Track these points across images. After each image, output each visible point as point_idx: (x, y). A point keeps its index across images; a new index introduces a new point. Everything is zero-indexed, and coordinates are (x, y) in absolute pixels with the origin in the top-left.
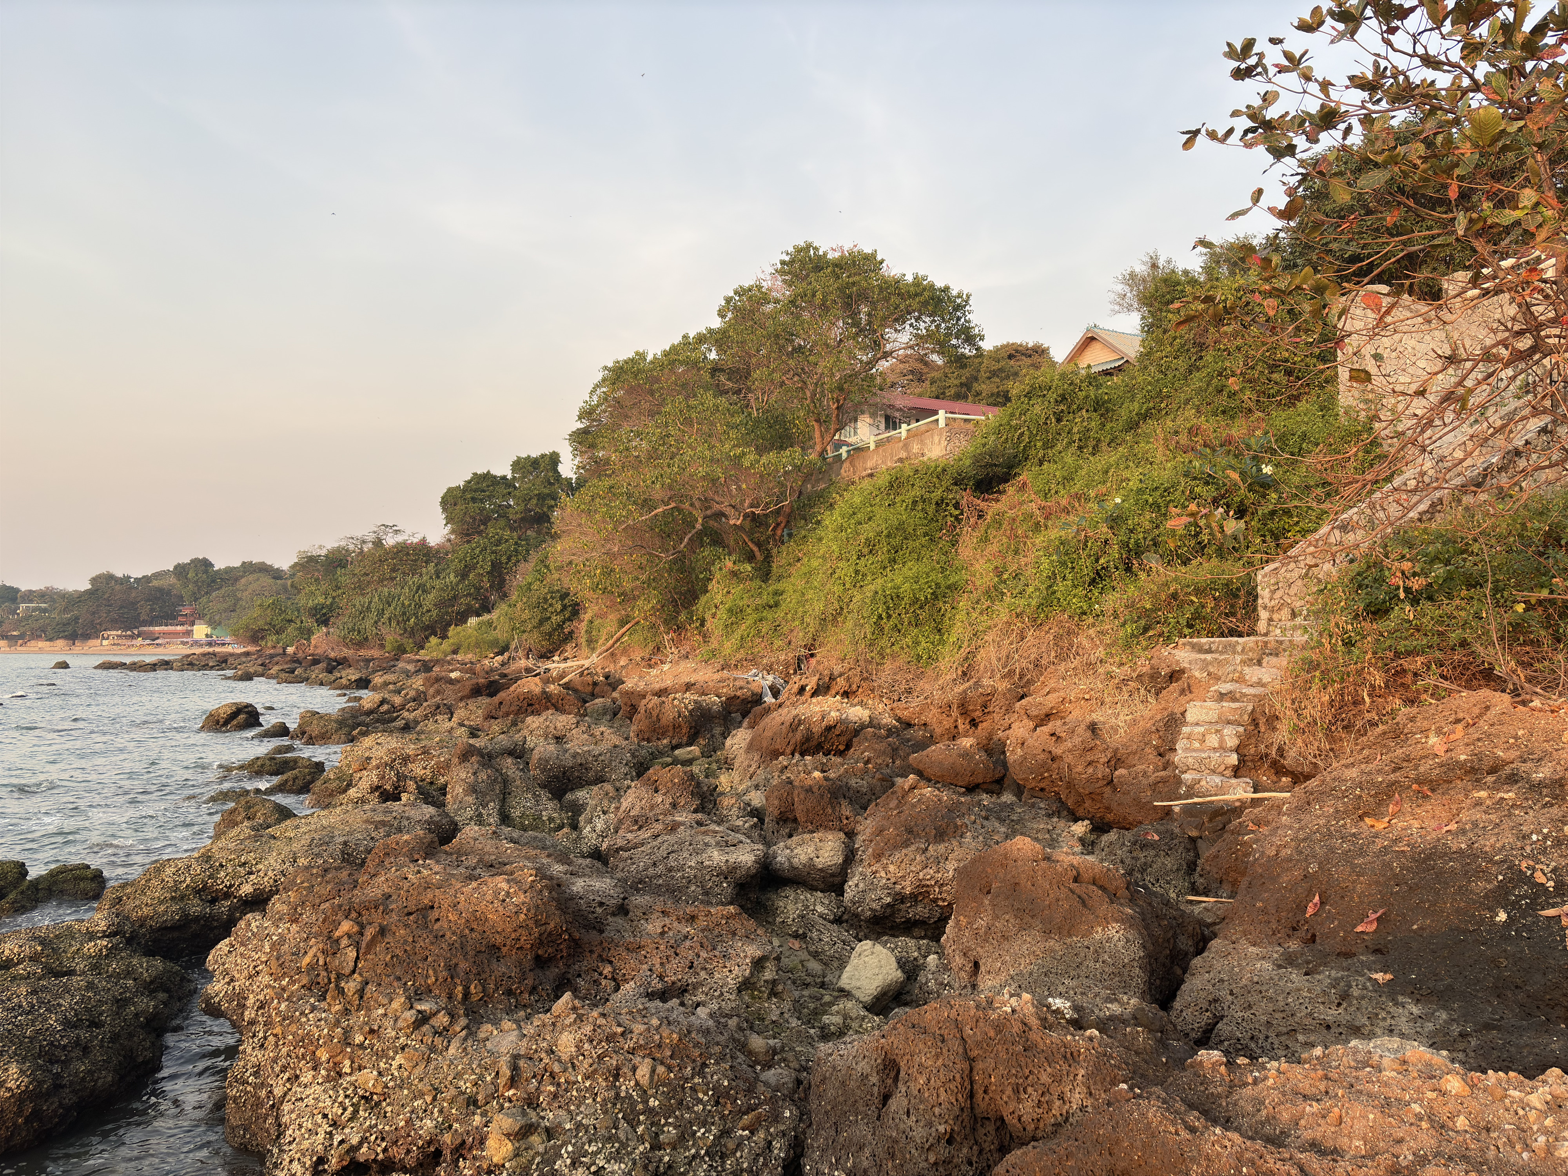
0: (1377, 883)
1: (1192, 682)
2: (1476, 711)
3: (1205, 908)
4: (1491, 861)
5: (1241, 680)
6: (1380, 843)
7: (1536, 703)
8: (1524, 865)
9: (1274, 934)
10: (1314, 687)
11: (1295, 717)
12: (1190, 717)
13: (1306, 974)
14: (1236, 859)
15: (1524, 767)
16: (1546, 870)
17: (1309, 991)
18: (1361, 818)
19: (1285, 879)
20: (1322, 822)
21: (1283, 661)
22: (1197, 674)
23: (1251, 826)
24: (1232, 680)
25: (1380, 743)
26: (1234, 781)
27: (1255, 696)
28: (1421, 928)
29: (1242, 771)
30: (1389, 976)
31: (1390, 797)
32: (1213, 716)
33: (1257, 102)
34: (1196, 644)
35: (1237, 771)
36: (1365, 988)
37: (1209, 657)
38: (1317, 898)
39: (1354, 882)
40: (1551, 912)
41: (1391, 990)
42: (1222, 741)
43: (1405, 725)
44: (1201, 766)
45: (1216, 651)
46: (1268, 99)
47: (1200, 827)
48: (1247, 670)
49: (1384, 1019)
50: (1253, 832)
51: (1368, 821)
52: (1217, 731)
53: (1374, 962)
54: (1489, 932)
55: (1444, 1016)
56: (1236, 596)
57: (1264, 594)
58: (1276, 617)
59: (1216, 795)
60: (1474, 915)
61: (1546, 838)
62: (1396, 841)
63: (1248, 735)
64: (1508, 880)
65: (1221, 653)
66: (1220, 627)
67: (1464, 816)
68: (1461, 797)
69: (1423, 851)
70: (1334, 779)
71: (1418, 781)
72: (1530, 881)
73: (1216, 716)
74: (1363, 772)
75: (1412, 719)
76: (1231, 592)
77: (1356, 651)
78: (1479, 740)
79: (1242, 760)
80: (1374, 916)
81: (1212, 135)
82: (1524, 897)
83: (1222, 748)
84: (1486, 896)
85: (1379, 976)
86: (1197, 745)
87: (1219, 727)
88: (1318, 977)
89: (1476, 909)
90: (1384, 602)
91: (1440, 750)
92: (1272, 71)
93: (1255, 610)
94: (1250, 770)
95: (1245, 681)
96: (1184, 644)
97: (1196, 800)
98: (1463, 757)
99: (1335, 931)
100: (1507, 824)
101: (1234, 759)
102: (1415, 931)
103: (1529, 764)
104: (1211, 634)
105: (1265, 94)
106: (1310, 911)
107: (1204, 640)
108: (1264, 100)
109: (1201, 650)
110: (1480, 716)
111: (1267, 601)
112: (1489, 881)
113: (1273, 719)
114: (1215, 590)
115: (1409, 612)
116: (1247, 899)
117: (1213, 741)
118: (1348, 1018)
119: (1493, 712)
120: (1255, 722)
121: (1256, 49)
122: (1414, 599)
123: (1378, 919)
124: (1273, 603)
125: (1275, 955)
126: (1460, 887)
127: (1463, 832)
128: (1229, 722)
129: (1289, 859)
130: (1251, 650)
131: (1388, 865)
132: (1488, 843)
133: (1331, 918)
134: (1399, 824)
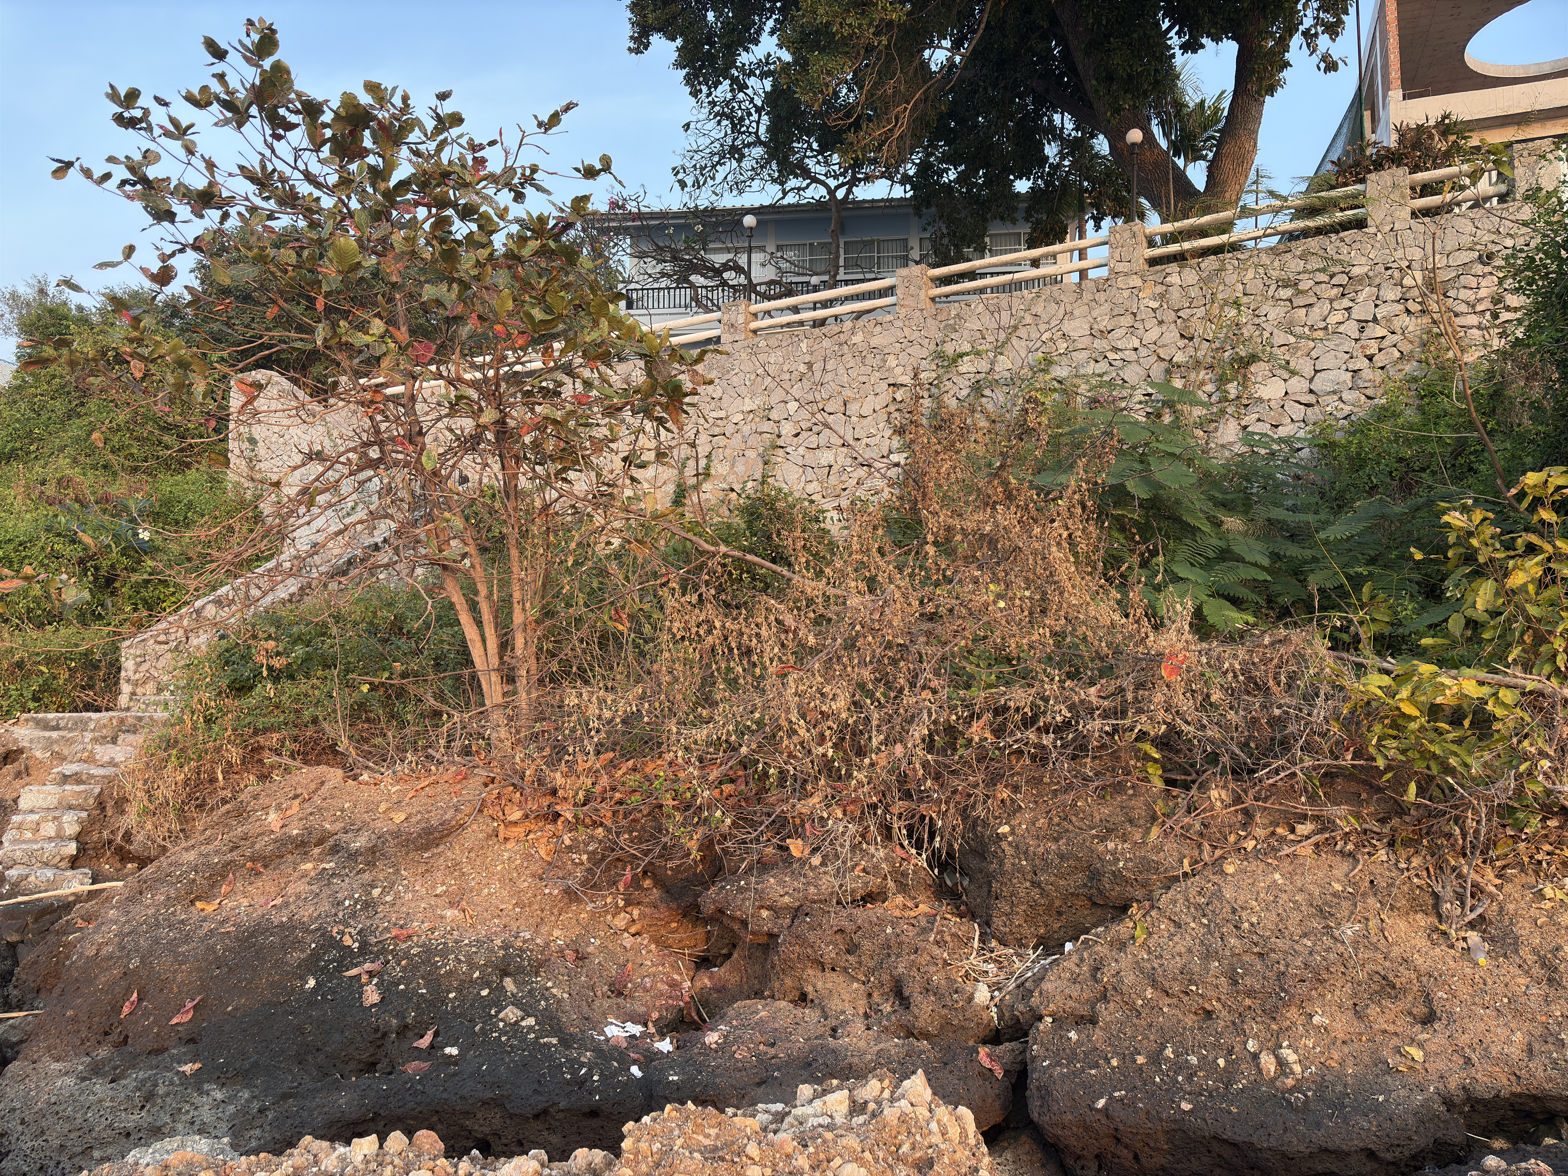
0: (199, 969)
1: (31, 763)
2: (313, 786)
3: (11, 1026)
4: (307, 931)
5: (91, 759)
6: (206, 926)
7: (365, 777)
8: (335, 930)
9: (82, 1044)
10: (170, 766)
11: (145, 798)
12: (24, 803)
13: (112, 1081)
14: (57, 963)
15: (345, 838)
16: (354, 932)
17: (112, 1099)
18: (192, 902)
19: (102, 980)
20: (150, 912)
21: (138, 739)
22: (38, 754)
23: (80, 923)
24: (80, 760)
25: (222, 824)
26: (69, 873)
27: (104, 777)
28: (235, 1009)
29: (81, 861)
30: (198, 1066)
31: (224, 877)
32: (52, 801)
33: (137, 157)
34: (41, 720)
35: (74, 862)
36: (172, 1083)
37: (55, 735)
38: (135, 995)
39: (176, 971)
40: (354, 972)
41: (197, 1081)
42: (60, 829)
43: (248, 803)
44: (33, 860)
45: (65, 728)
46: (149, 157)
47: (22, 930)
48: (98, 748)
49: (188, 1112)
50: (81, 929)
51: (199, 905)
52: (55, 818)
53: (185, 1054)
54: (297, 1001)
55: (246, 1095)
56: (97, 668)
57: (128, 665)
58: (139, 690)
59: (46, 891)
60: (286, 987)
61: (356, 903)
62: (222, 923)
63: (92, 821)
64: (320, 947)
65: (71, 730)
66: (74, 701)
67: (290, 890)
68: (290, 870)
69: (247, 930)
70: (170, 865)
71: (253, 859)
72: (338, 945)
73: (56, 802)
74: (201, 854)
75: (256, 797)
76: (89, 663)
77: (216, 728)
78: (311, 814)
79: (82, 849)
80: (190, 1005)
81: (87, 173)
82: (331, 961)
83: (60, 836)
84: (299, 966)
85: (187, 1068)
86: (29, 835)
87: (57, 814)
88: (124, 1082)
89: (289, 980)
90: (249, 679)
91: (276, 826)
92: (157, 131)
93: (117, 683)
94: (91, 859)
95: (95, 761)
96: (27, 720)
97: (20, 899)
98: (295, 832)
99: (149, 1028)
100: (327, 892)
101: (72, 848)
102: (229, 1013)
103: (350, 835)
104: (61, 708)
105: (147, 151)
106: (126, 1010)
107: (51, 716)
108: (145, 157)
109: (46, 726)
110: (317, 789)
111: (130, 673)
112: (303, 951)
113: (121, 803)
114: (72, 660)
115: (270, 689)
116: (58, 1009)
117: (49, 829)
118: (150, 1120)
119: (327, 786)
120: (101, 805)
121: (141, 102)
122: (275, 676)
123: (195, 1007)
124: (137, 676)
125: (81, 1068)
126: (277, 961)
127: (286, 904)
128: (70, 808)
129: (110, 957)
130: (105, 726)
131: (211, 949)
132: (306, 913)
133: (146, 1015)
134: (228, 904)
